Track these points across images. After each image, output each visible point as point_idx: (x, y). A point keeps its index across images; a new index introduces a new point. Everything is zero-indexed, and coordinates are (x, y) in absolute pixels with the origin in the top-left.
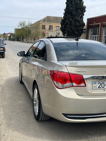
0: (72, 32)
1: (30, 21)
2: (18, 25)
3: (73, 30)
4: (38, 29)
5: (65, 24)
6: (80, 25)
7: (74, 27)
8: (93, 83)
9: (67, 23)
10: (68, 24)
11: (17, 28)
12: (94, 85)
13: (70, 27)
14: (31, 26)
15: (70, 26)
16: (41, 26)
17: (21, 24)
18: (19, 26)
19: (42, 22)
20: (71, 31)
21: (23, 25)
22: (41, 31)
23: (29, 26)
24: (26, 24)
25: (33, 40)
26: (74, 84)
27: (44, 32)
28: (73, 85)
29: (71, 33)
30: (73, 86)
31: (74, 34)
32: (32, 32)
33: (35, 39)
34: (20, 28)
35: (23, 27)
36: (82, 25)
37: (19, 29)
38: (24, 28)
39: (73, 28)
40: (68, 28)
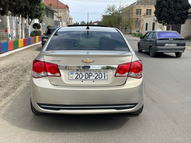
0: (170, 17)
1: (121, 4)
2: (106, 10)
3: (172, 14)
4: (131, 14)
5: (161, 7)
6: (183, 8)
7: (174, 10)
8: (70, 73)
9: (164, 5)
10: (165, 7)
11: (104, 14)
12: (71, 75)
13: (168, 11)
14: (122, 10)
15: (167, 9)
16: (135, 10)
17: (109, 9)
18: (107, 12)
19: (136, 4)
20: (170, 15)
21: (112, 10)
22: (135, 18)
23: (120, 11)
24: (115, 9)
25: (124, 30)
26: (49, 74)
27: (138, 19)
28: (47, 74)
29: (170, 19)
30: (48, 76)
31: (174, 20)
32: (122, 20)
33: (126, 29)
34: (108, 14)
35: (111, 13)
36: (185, 7)
37: (107, 16)
38: (113, 13)
39: (172, 11)
40: (165, 12)
